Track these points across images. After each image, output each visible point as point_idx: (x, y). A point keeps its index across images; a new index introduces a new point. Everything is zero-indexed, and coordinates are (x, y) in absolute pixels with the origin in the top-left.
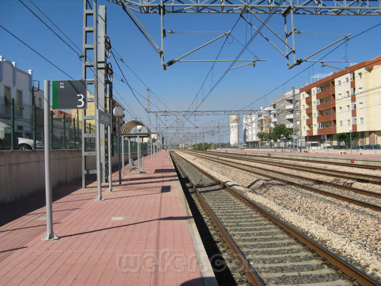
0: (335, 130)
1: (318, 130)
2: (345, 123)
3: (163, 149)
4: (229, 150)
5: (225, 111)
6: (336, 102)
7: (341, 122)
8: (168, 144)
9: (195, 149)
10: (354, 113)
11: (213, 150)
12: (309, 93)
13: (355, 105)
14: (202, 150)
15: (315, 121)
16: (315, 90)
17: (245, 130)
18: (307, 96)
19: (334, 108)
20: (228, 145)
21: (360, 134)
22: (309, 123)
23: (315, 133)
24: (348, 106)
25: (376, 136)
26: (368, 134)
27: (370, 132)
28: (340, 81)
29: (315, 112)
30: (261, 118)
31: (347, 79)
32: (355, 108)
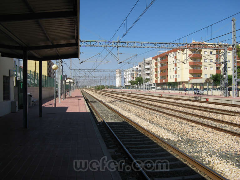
0: (168, 81)
1: (160, 80)
2: (172, 77)
3: (77, 88)
4: (114, 90)
5: (109, 70)
6: (168, 66)
7: (170, 76)
8: (80, 85)
9: (96, 89)
10: (176, 73)
11: (105, 90)
12: (156, 60)
13: (176, 68)
14: (100, 89)
15: (159, 75)
16: (159, 59)
17: (125, 79)
18: (156, 62)
19: (167, 69)
20: (115, 87)
21: (178, 83)
22: (156, 76)
23: (159, 82)
24: (173, 68)
25: (185, 84)
26: (181, 83)
27: (183, 82)
29: (159, 70)
30: (133, 72)
31: (173, 54)
32: (176, 69)
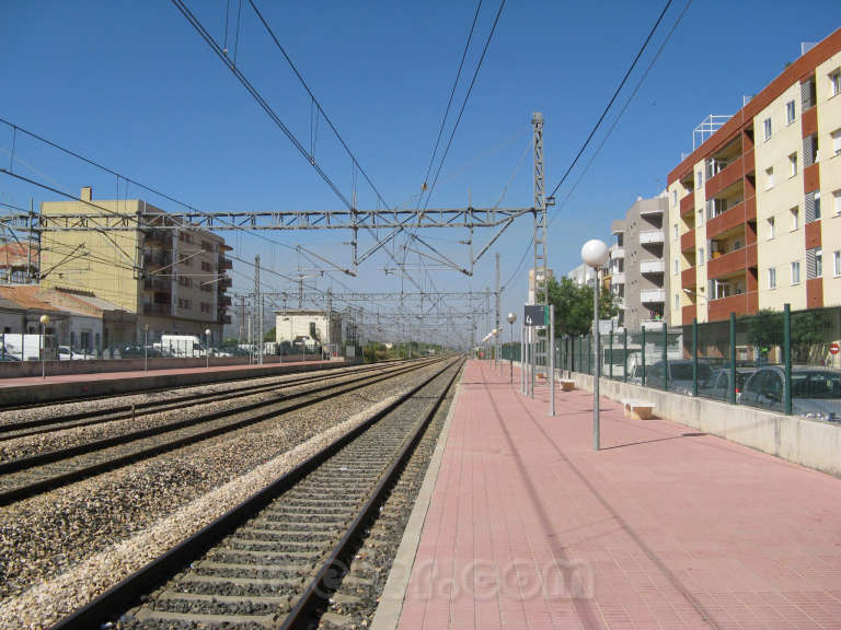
0: (756, 303)
1: (710, 304)
2: (785, 275)
10: (813, 238)
12: (688, 181)
13: (817, 203)
15: (703, 278)
16: (701, 172)
18: (685, 194)
19: (752, 224)
22: (689, 281)
23: (702, 316)
24: (796, 210)
28: (768, 123)
31: (791, 106)
32: (817, 213)
